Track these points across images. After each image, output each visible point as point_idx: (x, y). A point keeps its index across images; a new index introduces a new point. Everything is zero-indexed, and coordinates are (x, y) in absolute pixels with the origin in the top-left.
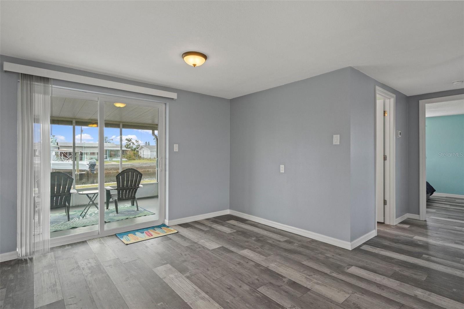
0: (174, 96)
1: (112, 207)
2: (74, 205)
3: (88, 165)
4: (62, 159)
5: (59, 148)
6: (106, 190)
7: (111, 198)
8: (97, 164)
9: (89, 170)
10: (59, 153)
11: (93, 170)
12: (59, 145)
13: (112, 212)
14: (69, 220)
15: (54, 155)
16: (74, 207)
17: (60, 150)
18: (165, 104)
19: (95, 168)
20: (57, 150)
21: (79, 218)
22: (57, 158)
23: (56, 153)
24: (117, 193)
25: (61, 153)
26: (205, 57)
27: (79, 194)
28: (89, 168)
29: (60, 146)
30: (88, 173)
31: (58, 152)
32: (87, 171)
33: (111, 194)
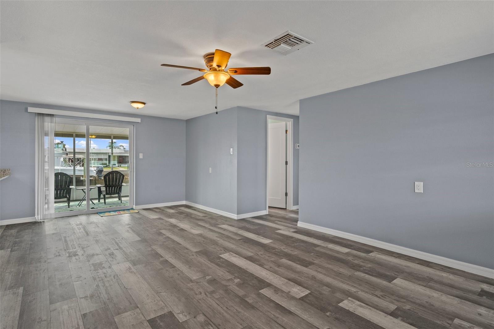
0: (138, 120)
1: (102, 201)
2: (74, 199)
3: (95, 171)
4: (70, 165)
5: (67, 154)
6: (98, 187)
7: (101, 194)
8: (104, 170)
9: (96, 176)
10: (68, 160)
11: (100, 175)
12: (68, 150)
13: (102, 203)
14: (69, 207)
15: (63, 161)
16: (73, 201)
17: (68, 156)
18: (134, 125)
19: (102, 174)
20: (64, 156)
21: (76, 207)
22: (65, 164)
23: (64, 159)
24: (105, 190)
25: (69, 158)
26: (144, 103)
27: (77, 189)
28: (96, 174)
29: (69, 152)
30: (96, 179)
31: (66, 158)
32: (94, 176)
33: (102, 190)
